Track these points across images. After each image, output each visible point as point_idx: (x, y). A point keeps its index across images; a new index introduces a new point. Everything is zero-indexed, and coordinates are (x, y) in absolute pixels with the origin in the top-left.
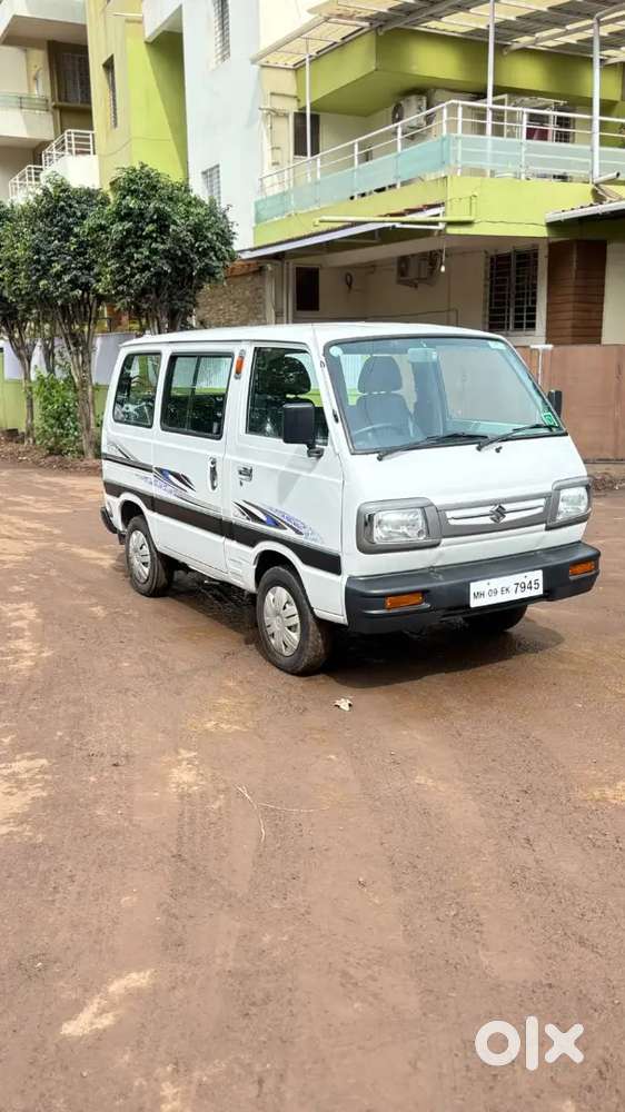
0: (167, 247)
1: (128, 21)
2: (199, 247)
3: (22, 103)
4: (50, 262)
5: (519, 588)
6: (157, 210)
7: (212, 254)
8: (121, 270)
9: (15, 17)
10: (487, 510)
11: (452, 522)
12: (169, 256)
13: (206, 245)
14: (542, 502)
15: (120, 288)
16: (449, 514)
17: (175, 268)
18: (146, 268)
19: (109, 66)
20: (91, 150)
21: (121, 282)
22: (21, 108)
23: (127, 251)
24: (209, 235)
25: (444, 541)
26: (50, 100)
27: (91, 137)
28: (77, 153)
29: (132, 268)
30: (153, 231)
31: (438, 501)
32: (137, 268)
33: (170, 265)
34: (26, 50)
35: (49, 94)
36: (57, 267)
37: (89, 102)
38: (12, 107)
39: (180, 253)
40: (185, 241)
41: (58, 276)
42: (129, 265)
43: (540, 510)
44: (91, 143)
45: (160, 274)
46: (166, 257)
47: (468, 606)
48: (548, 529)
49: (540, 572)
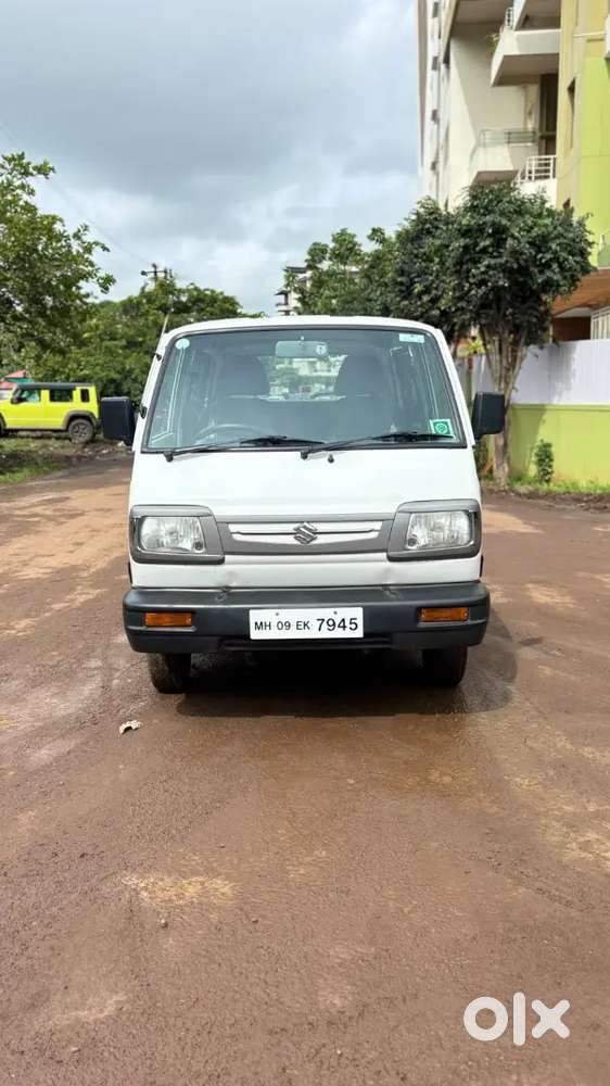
0: (503, 260)
1: (589, 41)
2: (541, 259)
3: (512, 137)
4: (412, 283)
5: (325, 625)
6: (493, 224)
7: (555, 266)
8: (460, 286)
9: (505, 57)
10: (290, 528)
11: (238, 537)
12: (506, 270)
13: (549, 256)
14: (378, 526)
15: (459, 305)
16: (233, 528)
17: (514, 283)
18: (483, 282)
19: (572, 89)
20: (551, 174)
21: (461, 299)
22: (509, 142)
23: (465, 267)
24: (554, 246)
25: (228, 558)
26: (537, 131)
27: (552, 161)
28: (536, 178)
29: (471, 284)
30: (489, 246)
31: (221, 511)
32: (475, 283)
33: (509, 279)
34: (525, 87)
35: (537, 127)
36: (418, 288)
37: (554, 128)
38: (500, 144)
39: (515, 266)
40: (522, 254)
41: (419, 296)
42: (468, 282)
43: (374, 535)
44: (551, 168)
45: (497, 290)
46: (504, 271)
47: (247, 636)
48: (391, 559)
49: (360, 610)
